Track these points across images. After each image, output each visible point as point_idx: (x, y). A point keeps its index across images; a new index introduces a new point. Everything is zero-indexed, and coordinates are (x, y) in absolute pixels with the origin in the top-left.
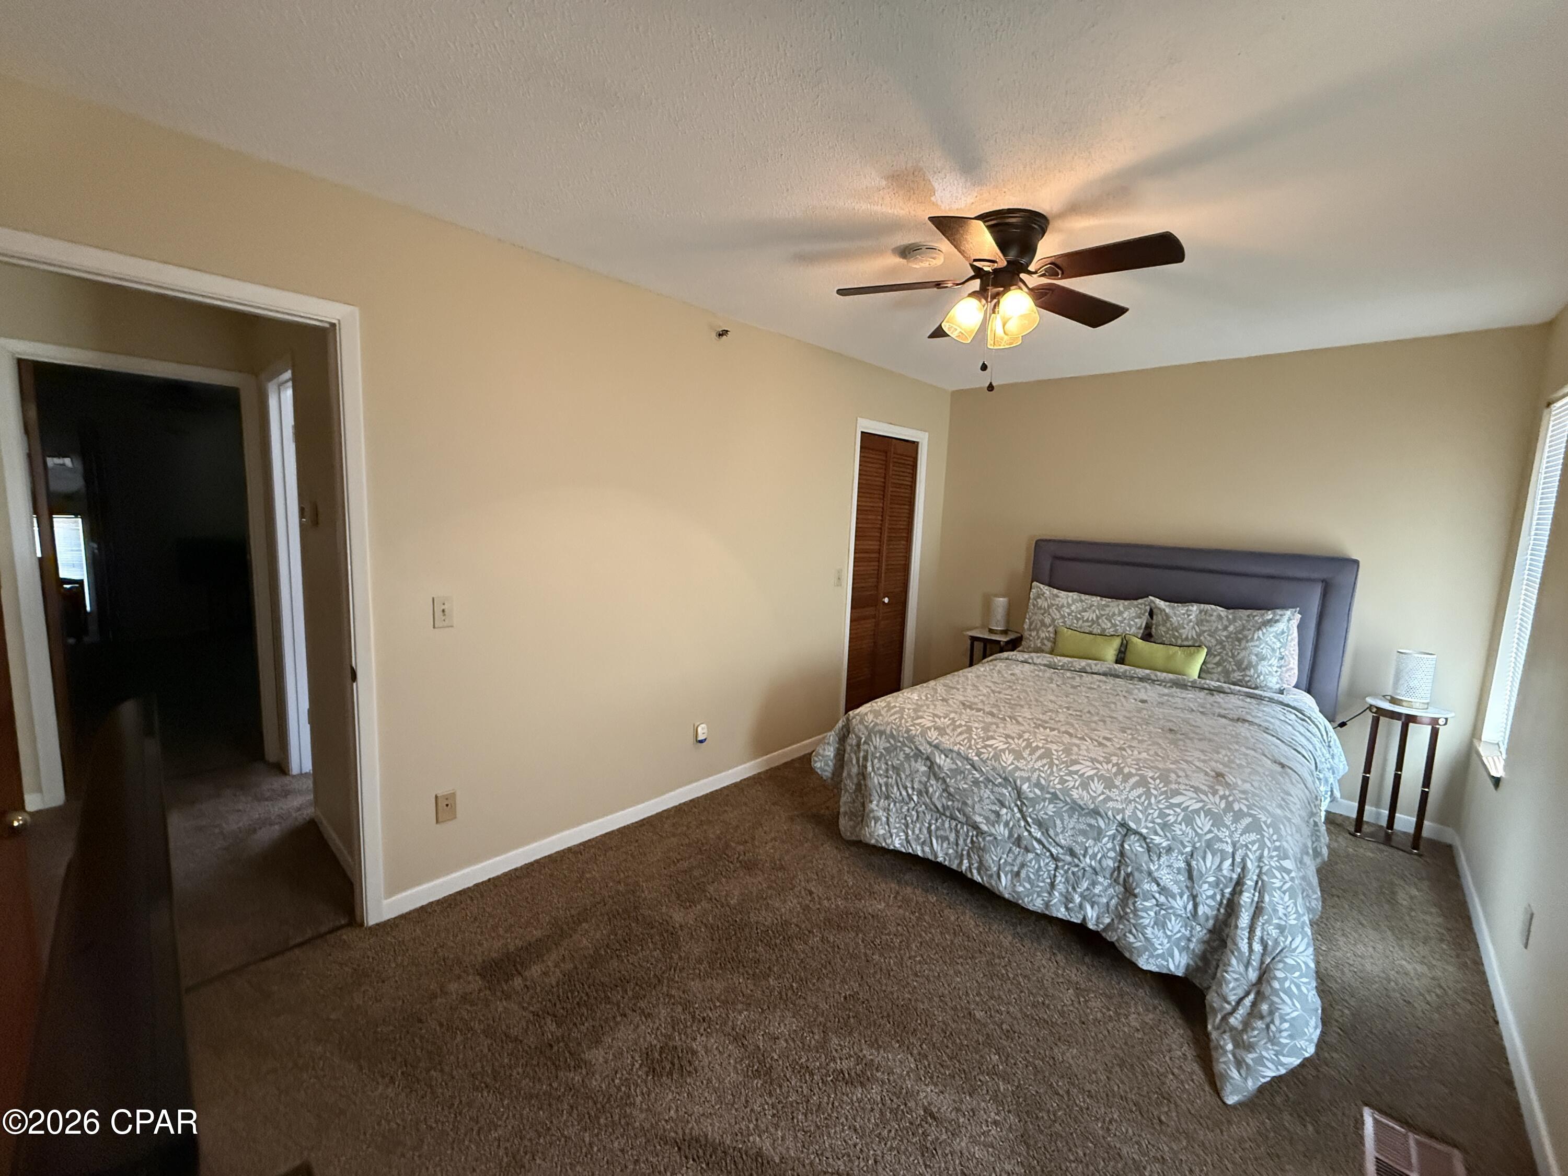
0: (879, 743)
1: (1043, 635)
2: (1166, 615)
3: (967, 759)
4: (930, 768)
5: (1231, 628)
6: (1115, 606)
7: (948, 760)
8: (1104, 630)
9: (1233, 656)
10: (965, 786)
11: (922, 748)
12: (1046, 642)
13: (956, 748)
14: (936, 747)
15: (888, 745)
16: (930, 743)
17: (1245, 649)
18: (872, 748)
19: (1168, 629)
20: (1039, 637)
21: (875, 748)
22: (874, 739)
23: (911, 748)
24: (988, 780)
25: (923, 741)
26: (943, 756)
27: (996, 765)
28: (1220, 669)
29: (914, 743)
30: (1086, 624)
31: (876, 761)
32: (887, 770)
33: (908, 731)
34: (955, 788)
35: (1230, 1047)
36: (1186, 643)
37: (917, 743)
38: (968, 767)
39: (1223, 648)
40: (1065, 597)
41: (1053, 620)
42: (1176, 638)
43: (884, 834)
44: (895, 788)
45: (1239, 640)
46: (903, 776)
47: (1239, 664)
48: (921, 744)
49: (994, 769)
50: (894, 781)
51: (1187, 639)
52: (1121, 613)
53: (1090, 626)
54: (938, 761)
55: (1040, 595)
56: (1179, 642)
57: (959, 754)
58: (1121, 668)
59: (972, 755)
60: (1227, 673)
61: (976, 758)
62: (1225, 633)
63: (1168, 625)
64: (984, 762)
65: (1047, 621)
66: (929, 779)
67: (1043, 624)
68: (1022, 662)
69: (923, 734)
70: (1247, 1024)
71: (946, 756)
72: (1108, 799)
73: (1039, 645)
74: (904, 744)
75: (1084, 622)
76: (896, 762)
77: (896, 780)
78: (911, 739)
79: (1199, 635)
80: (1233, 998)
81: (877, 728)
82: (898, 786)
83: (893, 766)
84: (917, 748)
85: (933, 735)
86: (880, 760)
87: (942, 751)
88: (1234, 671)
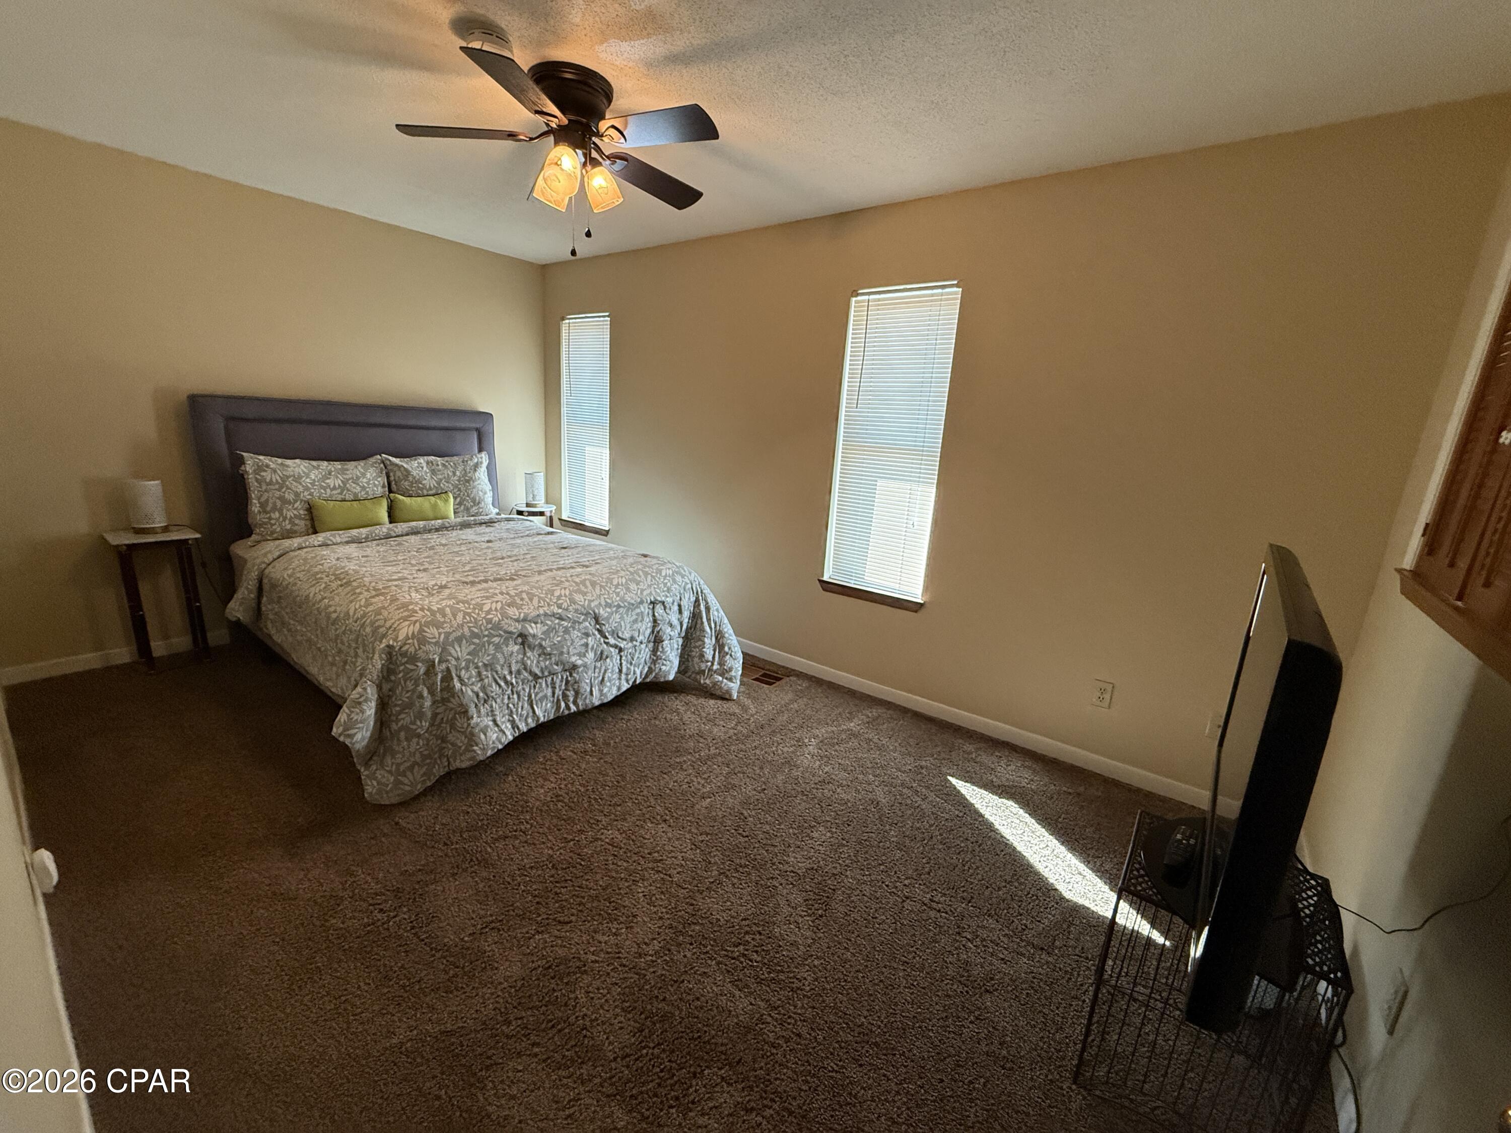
0: (461, 652)
1: (290, 514)
2: (406, 470)
3: (554, 615)
4: (523, 644)
5: (458, 473)
6: (354, 468)
7: (539, 625)
8: (355, 494)
9: (468, 496)
10: (559, 639)
11: (512, 629)
12: (297, 521)
13: (541, 612)
14: (525, 620)
15: (473, 647)
16: (517, 621)
17: (474, 488)
18: (454, 662)
19: (412, 482)
20: (285, 519)
21: (457, 659)
22: (453, 651)
23: (500, 636)
24: (575, 622)
25: (509, 621)
26: (533, 625)
27: (577, 607)
28: (462, 507)
29: (501, 629)
30: (334, 492)
31: (463, 672)
32: (479, 674)
33: (489, 621)
34: (550, 646)
35: (720, 678)
36: (431, 492)
37: (506, 627)
38: (557, 621)
39: (459, 490)
40: (297, 466)
41: (297, 495)
42: (422, 489)
43: (497, 737)
44: (494, 684)
45: (468, 481)
46: (499, 668)
47: (474, 501)
48: (510, 625)
49: (576, 611)
50: (490, 678)
51: (430, 489)
52: (364, 475)
53: (341, 493)
54: (531, 631)
55: (260, 469)
56: (425, 492)
57: (546, 615)
58: (402, 527)
59: (556, 610)
60: (467, 509)
61: (560, 611)
62: (456, 478)
63: (411, 479)
64: (567, 610)
65: (290, 496)
66: (525, 654)
67: (285, 501)
68: (319, 546)
69: (505, 615)
70: (721, 664)
71: (536, 623)
72: (642, 591)
73: (288, 527)
74: (490, 636)
75: (332, 490)
76: (486, 660)
77: (493, 676)
78: (497, 626)
79: (439, 483)
80: (710, 658)
81: (451, 638)
82: (497, 683)
83: (485, 665)
84: (506, 632)
85: (513, 612)
86: (467, 668)
87: (530, 621)
88: (472, 507)
